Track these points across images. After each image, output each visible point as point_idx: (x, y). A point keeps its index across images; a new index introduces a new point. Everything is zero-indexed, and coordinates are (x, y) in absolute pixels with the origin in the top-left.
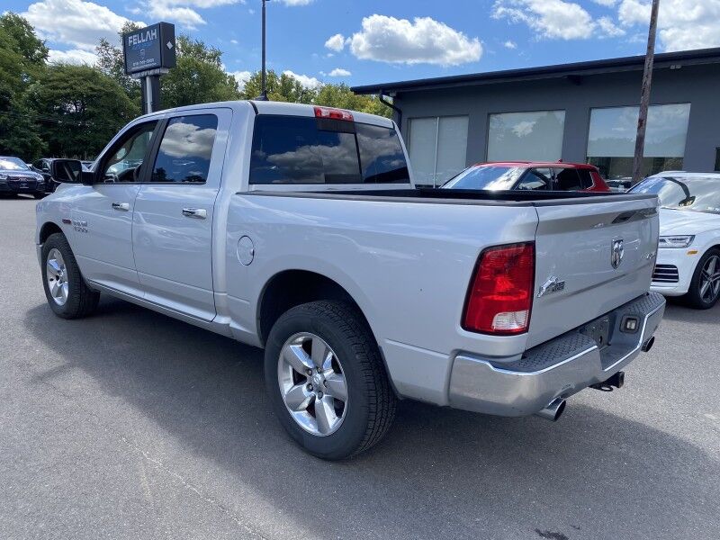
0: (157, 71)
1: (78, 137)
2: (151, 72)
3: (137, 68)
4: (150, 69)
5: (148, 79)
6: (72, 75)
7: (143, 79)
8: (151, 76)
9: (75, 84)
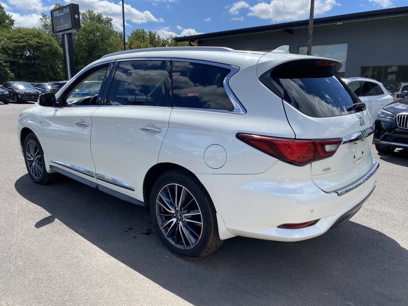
0: (70, 31)
1: (32, 70)
2: (67, 32)
3: (59, 30)
4: (67, 30)
5: (65, 35)
6: (26, 35)
7: (63, 36)
8: (67, 34)
9: (28, 40)
